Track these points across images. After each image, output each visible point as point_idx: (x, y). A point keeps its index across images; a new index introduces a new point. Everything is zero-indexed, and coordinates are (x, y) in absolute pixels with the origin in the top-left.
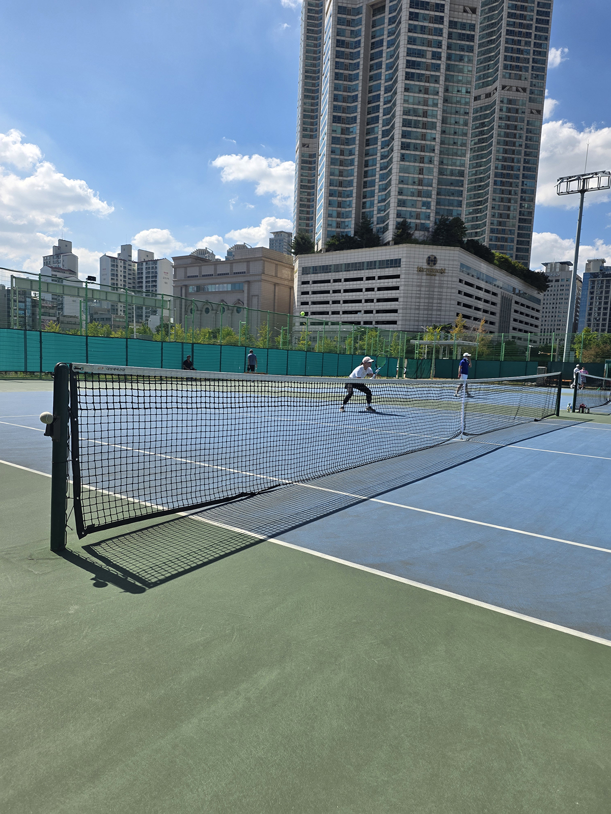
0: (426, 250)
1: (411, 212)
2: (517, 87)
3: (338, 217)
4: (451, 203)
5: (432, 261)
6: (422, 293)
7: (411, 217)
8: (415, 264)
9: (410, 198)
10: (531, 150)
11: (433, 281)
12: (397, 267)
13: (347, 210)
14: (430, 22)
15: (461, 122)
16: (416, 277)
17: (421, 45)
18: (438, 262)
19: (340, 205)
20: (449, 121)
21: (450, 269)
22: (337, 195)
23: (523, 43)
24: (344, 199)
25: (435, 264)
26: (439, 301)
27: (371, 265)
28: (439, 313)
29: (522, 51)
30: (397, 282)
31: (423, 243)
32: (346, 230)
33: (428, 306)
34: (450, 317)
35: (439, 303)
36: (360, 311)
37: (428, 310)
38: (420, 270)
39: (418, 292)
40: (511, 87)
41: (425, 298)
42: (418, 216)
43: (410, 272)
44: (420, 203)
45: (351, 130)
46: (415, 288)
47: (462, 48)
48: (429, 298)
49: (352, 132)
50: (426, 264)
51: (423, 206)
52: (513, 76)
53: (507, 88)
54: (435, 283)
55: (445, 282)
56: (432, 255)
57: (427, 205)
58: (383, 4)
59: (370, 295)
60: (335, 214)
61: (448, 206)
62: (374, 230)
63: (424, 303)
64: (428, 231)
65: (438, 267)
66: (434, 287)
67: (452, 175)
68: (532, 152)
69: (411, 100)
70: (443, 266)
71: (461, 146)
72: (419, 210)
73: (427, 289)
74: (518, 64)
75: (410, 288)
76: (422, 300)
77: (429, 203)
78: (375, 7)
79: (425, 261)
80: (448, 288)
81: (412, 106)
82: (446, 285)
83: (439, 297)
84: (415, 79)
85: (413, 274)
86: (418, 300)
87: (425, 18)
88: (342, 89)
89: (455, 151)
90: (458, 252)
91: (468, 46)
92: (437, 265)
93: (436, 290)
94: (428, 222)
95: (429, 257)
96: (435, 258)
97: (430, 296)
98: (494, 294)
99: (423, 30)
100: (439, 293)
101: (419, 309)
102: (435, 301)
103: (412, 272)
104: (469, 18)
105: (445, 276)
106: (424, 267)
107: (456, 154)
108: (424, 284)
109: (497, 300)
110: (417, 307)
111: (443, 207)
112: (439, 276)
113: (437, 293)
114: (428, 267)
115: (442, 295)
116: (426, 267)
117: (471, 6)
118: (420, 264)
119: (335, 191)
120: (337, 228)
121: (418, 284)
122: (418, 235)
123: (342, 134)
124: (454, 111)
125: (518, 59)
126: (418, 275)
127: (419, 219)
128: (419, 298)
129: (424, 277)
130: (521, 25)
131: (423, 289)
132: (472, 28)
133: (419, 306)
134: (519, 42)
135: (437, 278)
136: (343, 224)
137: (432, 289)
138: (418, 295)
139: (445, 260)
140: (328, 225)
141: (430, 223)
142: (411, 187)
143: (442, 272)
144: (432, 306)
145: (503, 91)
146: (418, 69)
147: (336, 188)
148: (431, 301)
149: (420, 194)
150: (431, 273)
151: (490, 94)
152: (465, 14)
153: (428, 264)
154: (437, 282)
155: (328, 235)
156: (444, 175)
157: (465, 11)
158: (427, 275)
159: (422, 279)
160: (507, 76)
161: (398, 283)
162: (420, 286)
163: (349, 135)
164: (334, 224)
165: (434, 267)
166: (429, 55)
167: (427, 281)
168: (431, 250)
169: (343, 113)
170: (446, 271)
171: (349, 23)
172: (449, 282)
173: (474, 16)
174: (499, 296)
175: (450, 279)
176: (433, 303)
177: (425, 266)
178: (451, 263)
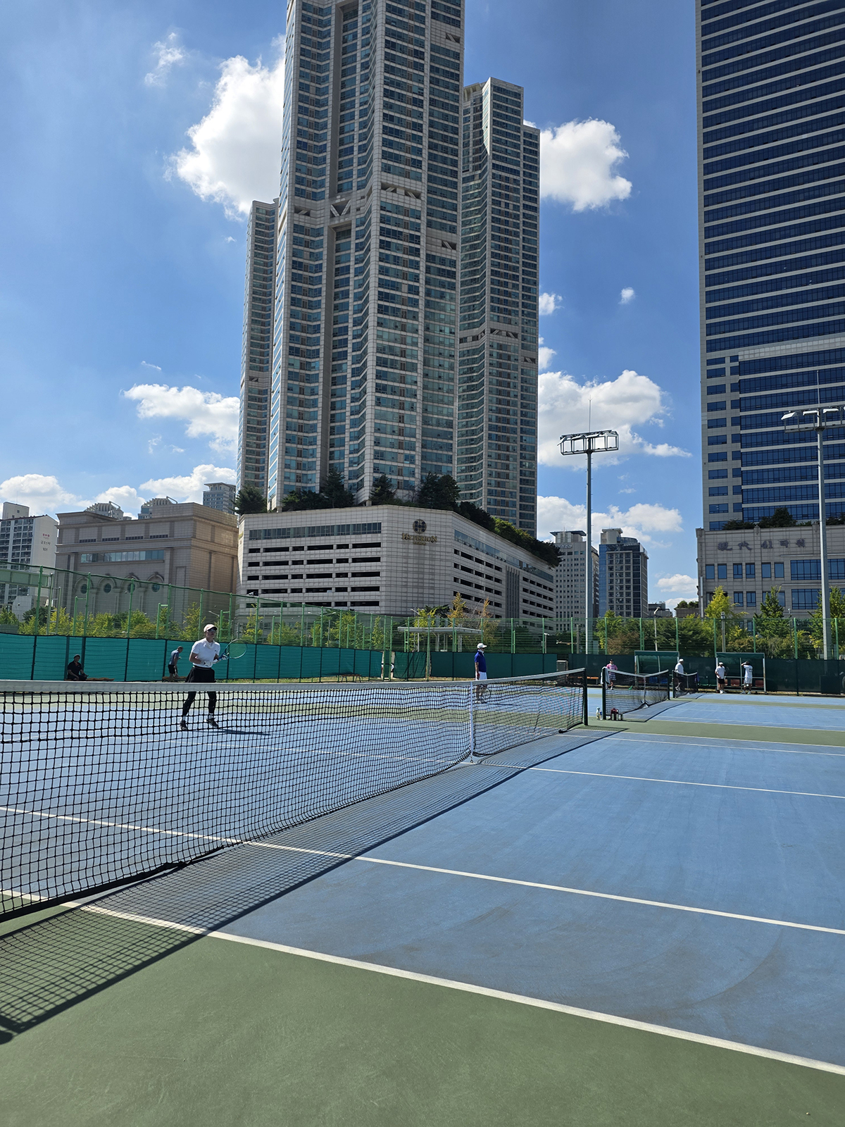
0: (412, 513)
1: (391, 467)
2: (507, 332)
3: (298, 469)
4: (439, 459)
5: (420, 526)
6: (409, 565)
7: (392, 472)
8: (399, 529)
9: (390, 450)
10: (528, 402)
11: (422, 552)
12: (376, 533)
13: (310, 460)
14: (404, 253)
15: (446, 365)
16: (400, 546)
17: (394, 277)
18: (428, 528)
19: (300, 454)
20: (431, 363)
21: (442, 537)
22: (296, 441)
23: (510, 286)
24: (305, 447)
25: (423, 531)
26: (431, 577)
27: (343, 530)
28: (432, 591)
29: (510, 293)
30: (377, 552)
31: (408, 504)
32: (309, 485)
33: (418, 582)
34: (447, 597)
35: (432, 579)
36: (330, 589)
37: (418, 587)
38: (406, 537)
39: (404, 565)
40: (500, 331)
41: (414, 572)
42: (400, 472)
43: (393, 539)
44: (402, 457)
45: (313, 365)
46: (400, 560)
47: (442, 285)
48: (418, 573)
49: (314, 367)
50: (413, 531)
51: (405, 460)
52: (501, 319)
53: (496, 332)
54: (424, 554)
55: (437, 553)
56: (420, 520)
57: (410, 459)
58: (348, 228)
59: (343, 568)
60: (294, 465)
61: (436, 461)
62: (346, 486)
63: (413, 578)
64: (414, 491)
65: (427, 534)
66: (424, 559)
67: (438, 425)
68: (529, 404)
69: (385, 336)
70: (434, 533)
71: (447, 392)
72: (402, 465)
73: (415, 561)
74: (507, 307)
75: (394, 560)
76: (410, 575)
77: (413, 457)
78: (339, 230)
79: (411, 526)
80: (441, 560)
81: (387, 343)
82: (438, 557)
83: (431, 571)
84: (389, 313)
85: (398, 542)
86: (405, 575)
87: (398, 248)
88: (300, 316)
89: (441, 398)
90: (451, 517)
91: (449, 283)
92: (426, 532)
93: (427, 562)
94: (412, 479)
95: (416, 522)
96: (424, 523)
97: (420, 570)
98: (498, 569)
99: (396, 260)
100: (431, 567)
101: (406, 586)
102: (426, 576)
103: (396, 539)
104: (448, 254)
105: (436, 546)
106: (410, 534)
107: (442, 401)
108: (412, 555)
109: (502, 575)
110: (404, 584)
111: (430, 463)
112: (430, 546)
113: (428, 567)
114: (416, 534)
115: (434, 569)
116: (413, 534)
117: (450, 241)
118: (405, 530)
119: (294, 436)
120: (297, 481)
121: (404, 554)
122: (401, 494)
123: (301, 369)
124: (436, 352)
125: (506, 302)
126: (403, 543)
127: (402, 475)
128: (407, 572)
129: (411, 546)
130: (506, 267)
131: (411, 561)
132: (453, 263)
133: (407, 582)
134: (506, 284)
135: (427, 548)
136: (305, 477)
137: (421, 561)
138: (404, 569)
139: (435, 526)
140: (284, 477)
141: (416, 481)
142: (390, 436)
143: (433, 540)
144: (423, 583)
145: (491, 335)
146: (393, 302)
147: (295, 433)
148: (421, 576)
149: (401, 445)
150: (420, 541)
151: (478, 336)
152: (443, 249)
153: (416, 530)
154: (428, 553)
155: (285, 489)
156: (429, 425)
157: (443, 246)
158: (415, 543)
159: (408, 549)
160: (496, 318)
161: (378, 554)
162: (407, 557)
163: (310, 370)
164: (293, 477)
165: (422, 535)
166: (405, 288)
167: (416, 551)
168: (417, 514)
169: (302, 344)
170: (438, 540)
171: (307, 244)
172: (442, 554)
173: (454, 251)
174: (504, 571)
175: (443, 549)
176: (423, 579)
177: (412, 532)
178: (443, 529)
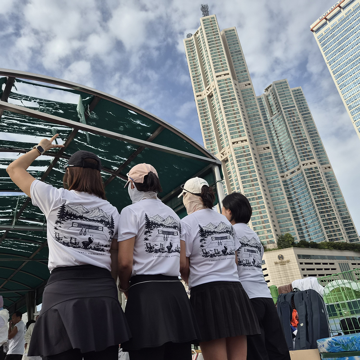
1: (263, 237)
2: (310, 163)
5: (281, 257)
8: (272, 261)
12: (264, 264)
18: (285, 257)
25: (283, 258)
29: (306, 148)
30: (266, 272)
31: (274, 249)
33: (287, 281)
38: (276, 263)
41: (284, 277)
46: (276, 273)
52: (306, 159)
53: (305, 164)
54: (286, 268)
58: (227, 159)
64: (274, 243)
65: (285, 260)
67: (283, 212)
70: (288, 258)
72: (267, 235)
77: (270, 230)
79: (277, 258)
82: (293, 268)
84: (246, 182)
85: (273, 266)
89: (280, 202)
90: (293, 250)
91: (271, 161)
94: (273, 239)
96: (282, 255)
97: (286, 275)
98: (332, 264)
102: (290, 277)
104: (267, 151)
109: (336, 266)
110: (281, 283)
112: (287, 264)
113: (289, 273)
115: (292, 273)
116: (278, 261)
118: (275, 260)
125: (306, 152)
126: (276, 266)
130: (301, 140)
131: (281, 272)
132: (270, 154)
134: (303, 146)
137: (286, 272)
138: (279, 277)
139: (287, 255)
142: (259, 225)
143: (288, 262)
149: (264, 228)
151: (299, 168)
153: (279, 259)
157: (265, 149)
158: (281, 265)
159: (278, 268)
160: (303, 160)
167: (282, 268)
168: (278, 252)
170: (291, 261)
173: (269, 149)
175: (293, 264)
178: (290, 256)
